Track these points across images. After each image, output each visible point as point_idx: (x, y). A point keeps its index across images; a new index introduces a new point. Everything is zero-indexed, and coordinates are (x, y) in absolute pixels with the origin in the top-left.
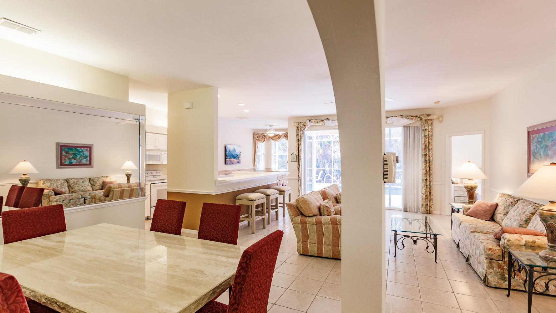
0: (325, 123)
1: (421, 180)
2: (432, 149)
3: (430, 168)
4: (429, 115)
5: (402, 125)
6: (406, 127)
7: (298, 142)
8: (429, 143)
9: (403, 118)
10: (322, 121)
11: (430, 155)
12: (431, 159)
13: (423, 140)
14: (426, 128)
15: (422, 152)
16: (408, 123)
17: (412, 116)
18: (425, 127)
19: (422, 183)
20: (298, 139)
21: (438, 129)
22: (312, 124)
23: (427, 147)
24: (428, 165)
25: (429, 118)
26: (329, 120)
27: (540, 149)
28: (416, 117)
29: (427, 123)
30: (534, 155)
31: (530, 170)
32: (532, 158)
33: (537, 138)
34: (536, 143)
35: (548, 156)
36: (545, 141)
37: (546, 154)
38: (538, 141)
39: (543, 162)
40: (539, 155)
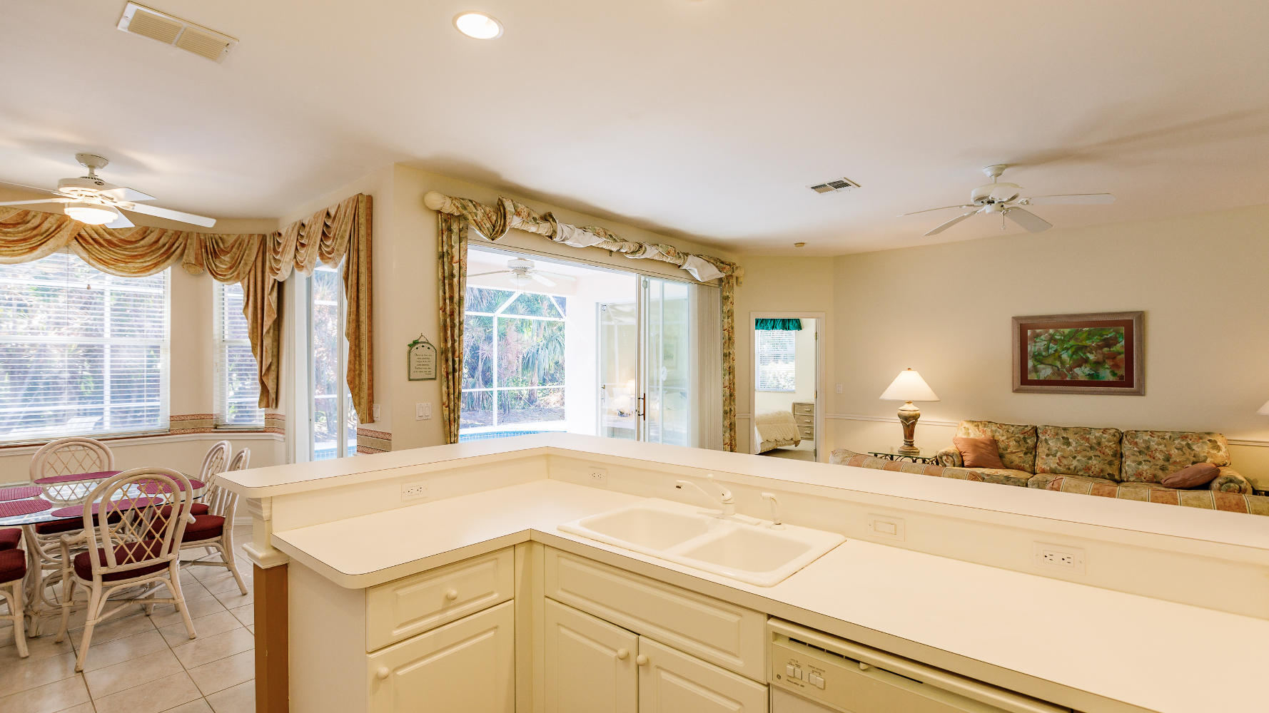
0: (557, 231)
1: (722, 412)
2: (735, 341)
3: (733, 384)
4: (736, 266)
5: (706, 280)
6: (703, 287)
8: (732, 328)
9: (710, 262)
11: (733, 356)
12: (734, 363)
14: (727, 293)
19: (724, 419)
22: (519, 221)
24: (731, 377)
29: (729, 283)
30: (1039, 358)
31: (1026, 381)
32: (1030, 364)
33: (1050, 334)
34: (1046, 343)
35: (1086, 361)
36: (1076, 339)
37: (1079, 357)
38: (1052, 339)
39: (1071, 369)
40: (1055, 359)
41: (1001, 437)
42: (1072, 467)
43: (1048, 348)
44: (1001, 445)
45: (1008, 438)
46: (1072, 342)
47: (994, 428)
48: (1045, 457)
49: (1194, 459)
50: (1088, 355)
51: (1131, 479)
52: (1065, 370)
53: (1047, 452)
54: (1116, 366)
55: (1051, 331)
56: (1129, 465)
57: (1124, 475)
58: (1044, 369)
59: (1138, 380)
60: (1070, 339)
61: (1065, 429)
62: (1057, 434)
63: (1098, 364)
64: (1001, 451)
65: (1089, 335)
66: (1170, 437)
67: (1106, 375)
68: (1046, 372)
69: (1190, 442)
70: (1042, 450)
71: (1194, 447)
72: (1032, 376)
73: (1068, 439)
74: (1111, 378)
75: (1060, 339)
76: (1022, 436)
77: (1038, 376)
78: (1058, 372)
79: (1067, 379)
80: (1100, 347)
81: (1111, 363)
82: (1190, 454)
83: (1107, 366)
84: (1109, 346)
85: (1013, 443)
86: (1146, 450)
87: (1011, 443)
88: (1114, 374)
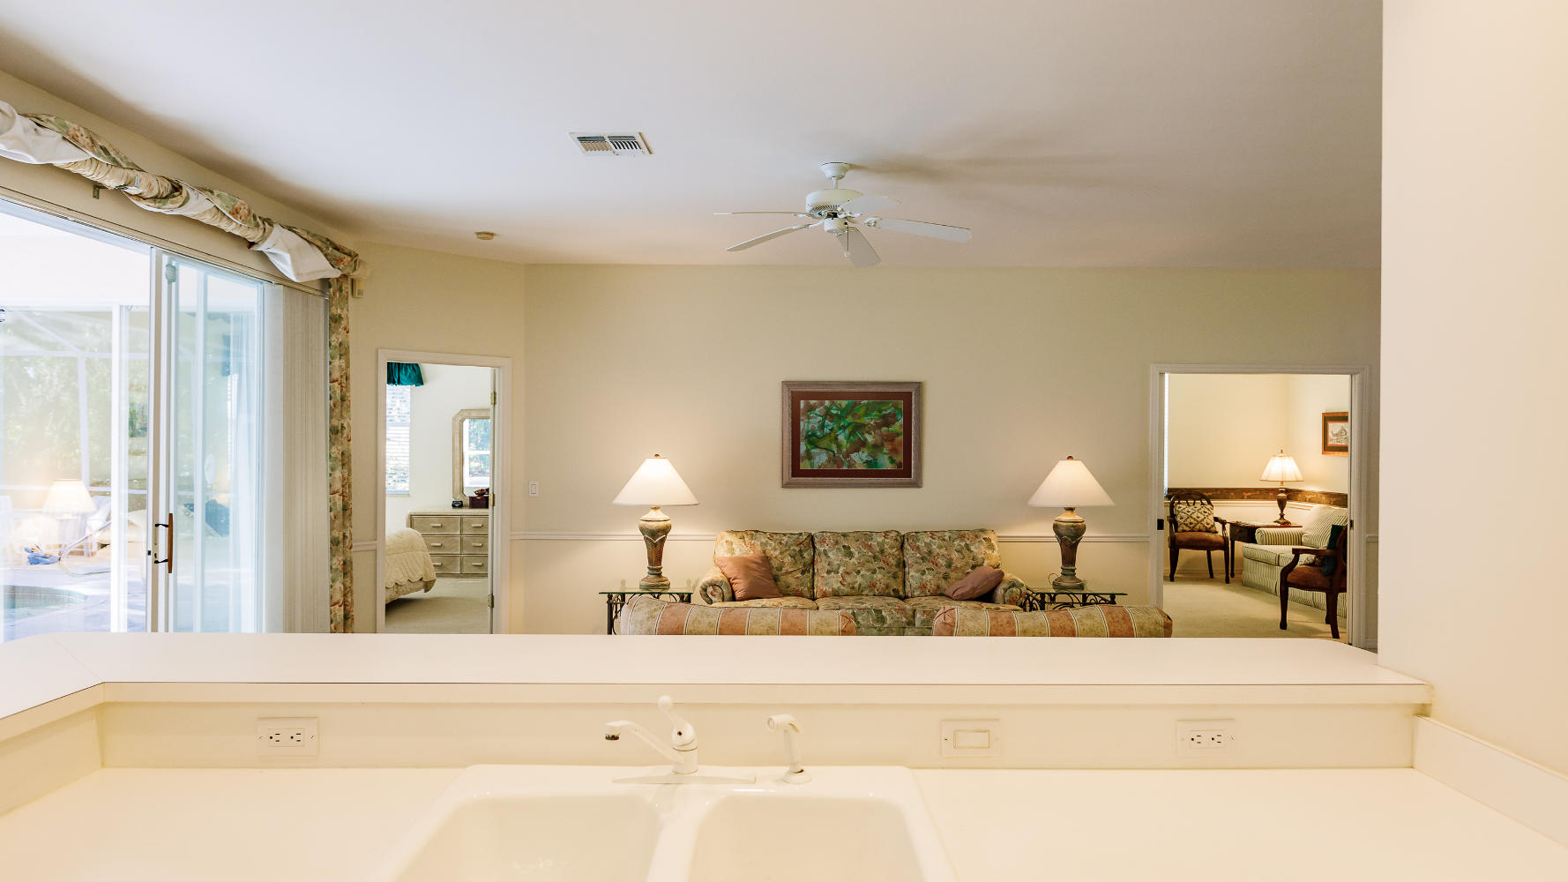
1: (327, 542)
4: (359, 260)
6: (290, 291)
8: (347, 377)
9: (311, 244)
11: (350, 431)
19: (332, 555)
30: (813, 440)
31: (799, 472)
32: (803, 447)
33: (826, 407)
34: (820, 418)
35: (863, 444)
36: (854, 416)
37: (856, 439)
38: (827, 414)
39: (847, 455)
40: (831, 441)
42: (856, 585)
43: (822, 427)
44: (775, 563)
45: (781, 553)
46: (849, 419)
47: (764, 540)
48: (825, 575)
49: (973, 562)
50: (867, 436)
51: (916, 593)
52: (841, 456)
53: (827, 568)
54: (894, 450)
55: (827, 403)
56: (913, 576)
57: (908, 589)
58: (818, 454)
59: (916, 468)
60: (848, 414)
61: (844, 535)
62: (837, 543)
63: (877, 447)
64: (775, 572)
65: (868, 409)
66: (950, 537)
67: (885, 463)
68: (821, 459)
69: (968, 542)
70: (821, 565)
71: (972, 548)
72: (804, 465)
73: (849, 548)
74: (889, 466)
75: (836, 415)
76: (797, 549)
77: (812, 465)
78: (833, 459)
79: (845, 468)
80: (879, 426)
81: (890, 447)
82: (969, 557)
83: (885, 451)
84: (888, 424)
85: (788, 559)
86: (928, 557)
87: (786, 560)
88: (892, 461)
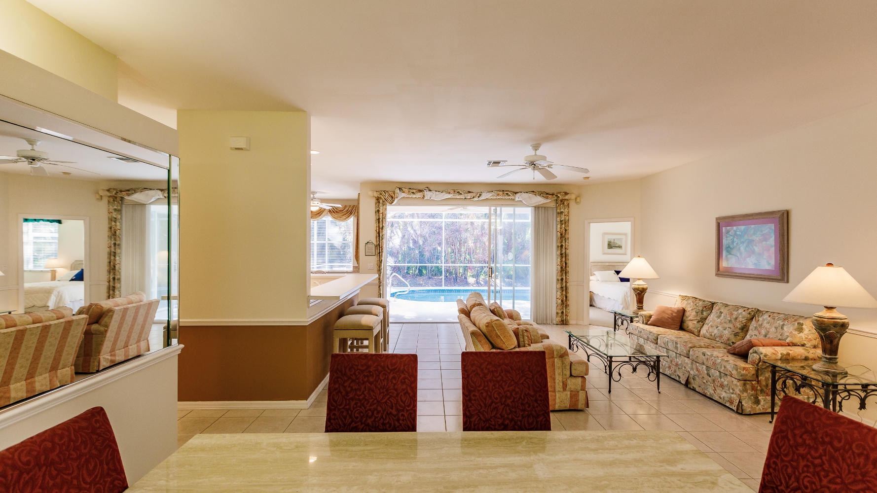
0: (425, 195)
1: (555, 280)
2: (568, 238)
3: (566, 264)
4: (566, 194)
5: (535, 205)
6: (537, 208)
7: (379, 222)
8: (566, 230)
9: (535, 195)
10: (420, 191)
11: (566, 247)
12: (567, 251)
13: (559, 226)
14: (562, 210)
15: (557, 242)
16: (542, 203)
17: (547, 194)
18: (560, 209)
19: (557, 284)
20: (379, 219)
21: (575, 212)
22: (403, 195)
23: (563, 237)
24: (564, 259)
25: (567, 197)
26: (430, 190)
27: (739, 243)
28: (553, 194)
29: (563, 204)
31: (718, 268)
35: (753, 252)
37: (749, 249)
41: (688, 309)
44: (687, 314)
45: (692, 310)
46: (746, 237)
47: (690, 302)
50: (755, 247)
54: (770, 256)
61: (727, 305)
63: (760, 255)
64: (684, 318)
66: (779, 318)
69: (785, 323)
71: (785, 328)
76: (703, 309)
83: (765, 257)
85: (694, 313)
